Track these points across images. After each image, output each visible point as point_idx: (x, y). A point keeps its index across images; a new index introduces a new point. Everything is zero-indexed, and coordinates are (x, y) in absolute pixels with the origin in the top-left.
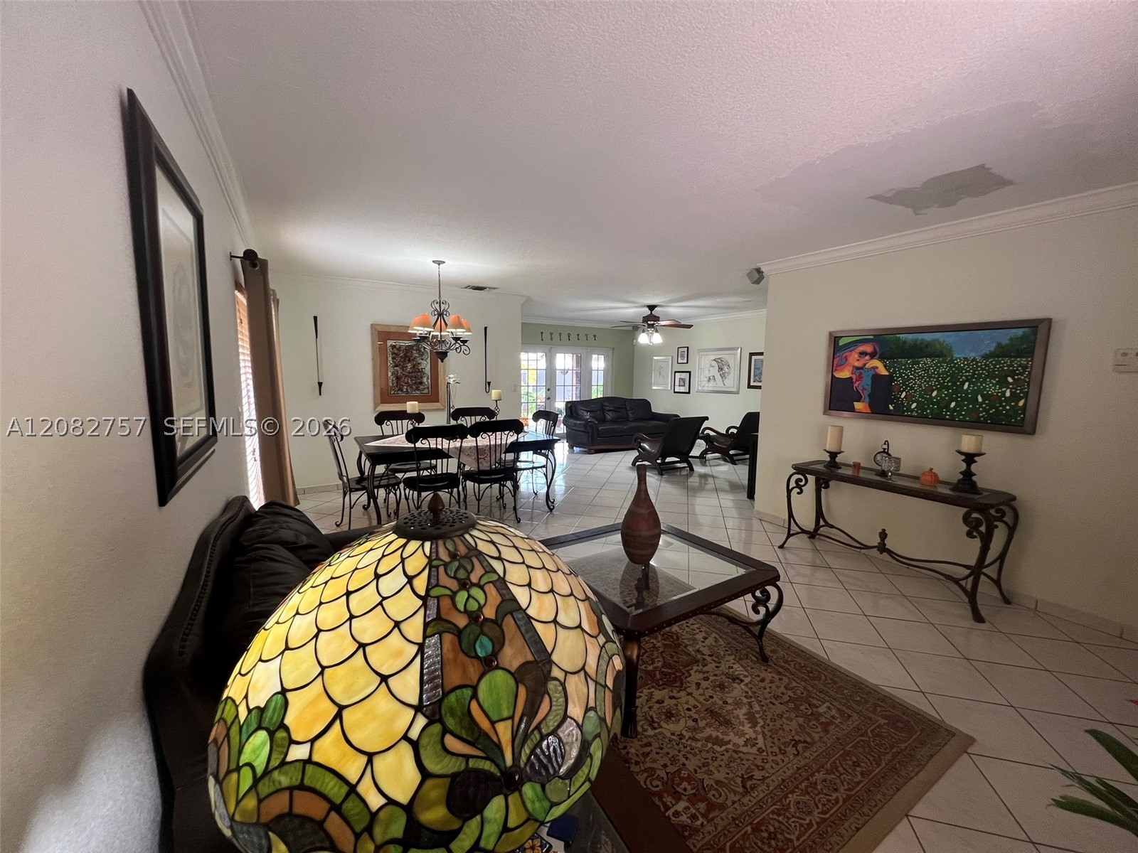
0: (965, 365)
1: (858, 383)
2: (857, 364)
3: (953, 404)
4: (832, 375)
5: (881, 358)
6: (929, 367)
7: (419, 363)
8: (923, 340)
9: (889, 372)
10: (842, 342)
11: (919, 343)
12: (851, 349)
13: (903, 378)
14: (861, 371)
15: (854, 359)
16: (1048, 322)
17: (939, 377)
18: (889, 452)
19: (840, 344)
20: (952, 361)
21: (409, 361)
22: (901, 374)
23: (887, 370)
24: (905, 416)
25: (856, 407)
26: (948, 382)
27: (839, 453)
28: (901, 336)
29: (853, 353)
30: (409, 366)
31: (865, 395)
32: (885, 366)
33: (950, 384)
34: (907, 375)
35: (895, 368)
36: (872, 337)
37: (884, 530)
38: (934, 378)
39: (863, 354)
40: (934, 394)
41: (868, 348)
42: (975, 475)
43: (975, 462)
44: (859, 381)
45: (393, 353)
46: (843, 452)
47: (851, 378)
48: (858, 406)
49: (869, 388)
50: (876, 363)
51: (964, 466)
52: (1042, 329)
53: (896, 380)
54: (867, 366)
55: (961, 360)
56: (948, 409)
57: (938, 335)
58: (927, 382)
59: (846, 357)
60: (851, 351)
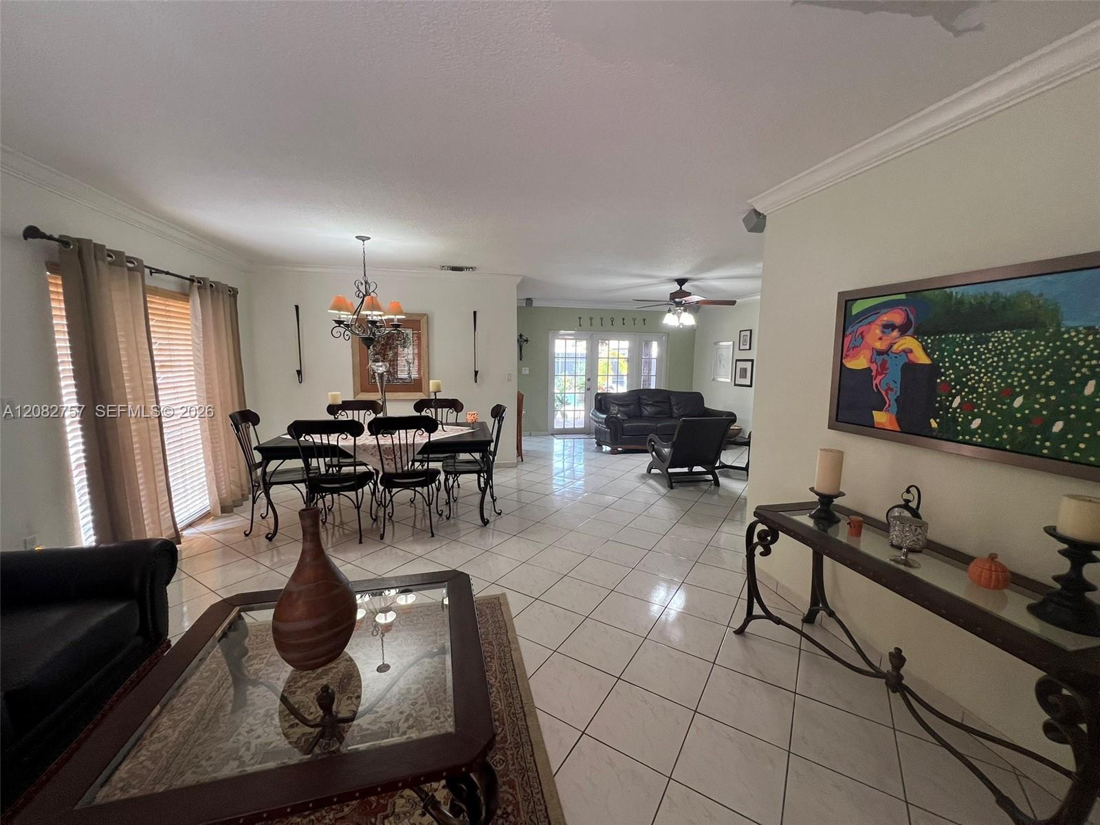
0: (1087, 343)
1: (879, 378)
2: (879, 345)
3: (1058, 427)
4: (842, 363)
5: (918, 334)
6: (1008, 348)
7: (401, 351)
8: (997, 294)
9: (932, 359)
10: (857, 308)
11: (988, 301)
12: (870, 319)
13: (956, 369)
14: (885, 357)
15: (875, 338)
17: (1029, 368)
18: (920, 511)
19: (854, 312)
20: (1058, 335)
21: (390, 348)
22: (952, 362)
23: (928, 355)
24: (960, 441)
25: (875, 419)
26: (1049, 378)
27: (836, 497)
28: (955, 290)
29: (873, 326)
30: (391, 355)
31: (891, 398)
32: (925, 349)
33: (1052, 383)
34: (964, 364)
35: (942, 351)
37: (898, 651)
38: (1017, 370)
39: (889, 327)
40: (1018, 402)
41: (897, 317)
43: (1092, 560)
44: (881, 374)
46: (844, 495)
47: (869, 370)
48: (880, 417)
49: (897, 388)
50: (909, 342)
54: (895, 347)
55: (1078, 332)
56: (1048, 435)
57: (1027, 284)
58: (1004, 379)
59: (862, 333)
60: (869, 323)
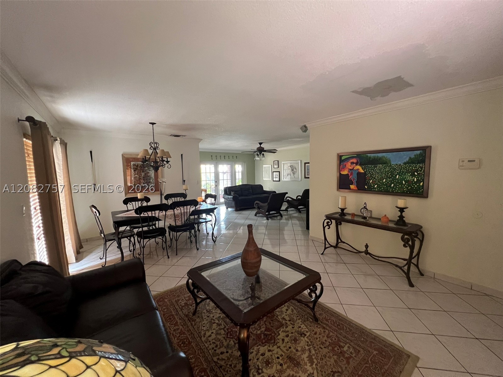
0: (396, 167)
1: (351, 176)
2: (350, 168)
3: (392, 185)
4: (340, 173)
5: (360, 165)
6: (381, 169)
7: (148, 173)
8: (378, 156)
9: (364, 171)
10: (343, 158)
11: (376, 158)
12: (347, 161)
13: (370, 173)
14: (352, 171)
15: (349, 166)
16: (430, 147)
17: (386, 173)
18: (367, 208)
19: (343, 159)
20: (391, 165)
21: (143, 172)
22: (369, 172)
23: (363, 170)
24: (372, 191)
25: (351, 187)
26: (390, 175)
27: (345, 209)
28: (368, 155)
29: (348, 163)
30: (143, 174)
31: (355, 182)
32: (362, 169)
33: (390, 176)
34: (372, 172)
35: (367, 169)
36: (356, 155)
37: (367, 244)
38: (384, 173)
39: (352, 163)
40: (384, 180)
41: (354, 160)
42: (404, 217)
43: (404, 211)
44: (351, 175)
45: (134, 168)
46: (347, 208)
47: (348, 174)
48: (352, 187)
49: (356, 179)
50: (358, 167)
51: (399, 214)
52: (427, 150)
53: (367, 175)
54: (355, 168)
55: (394, 165)
56: (391, 187)
57: (384, 154)
58: (381, 176)
59: (345, 165)
60: (347, 162)
